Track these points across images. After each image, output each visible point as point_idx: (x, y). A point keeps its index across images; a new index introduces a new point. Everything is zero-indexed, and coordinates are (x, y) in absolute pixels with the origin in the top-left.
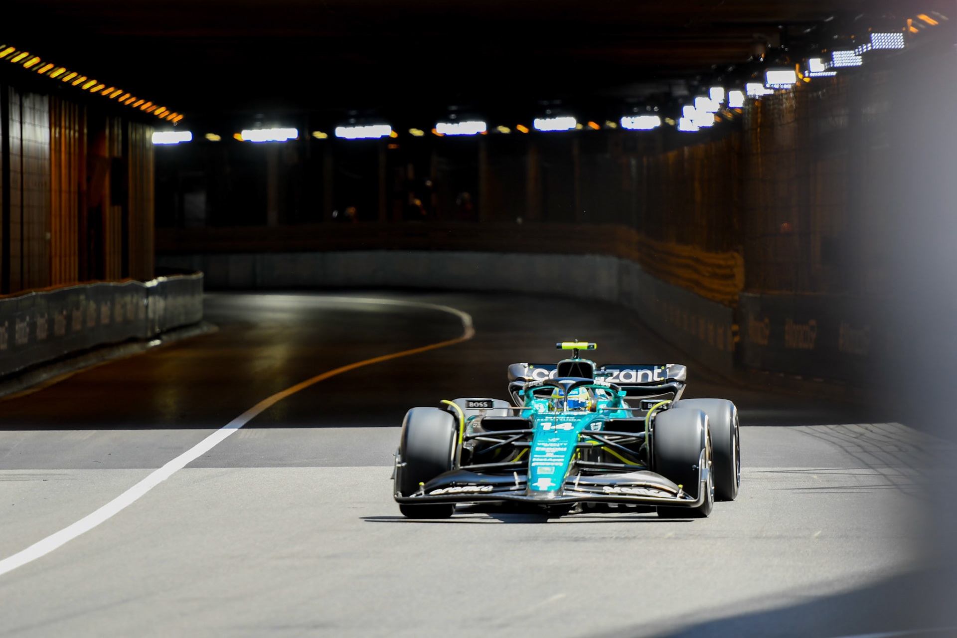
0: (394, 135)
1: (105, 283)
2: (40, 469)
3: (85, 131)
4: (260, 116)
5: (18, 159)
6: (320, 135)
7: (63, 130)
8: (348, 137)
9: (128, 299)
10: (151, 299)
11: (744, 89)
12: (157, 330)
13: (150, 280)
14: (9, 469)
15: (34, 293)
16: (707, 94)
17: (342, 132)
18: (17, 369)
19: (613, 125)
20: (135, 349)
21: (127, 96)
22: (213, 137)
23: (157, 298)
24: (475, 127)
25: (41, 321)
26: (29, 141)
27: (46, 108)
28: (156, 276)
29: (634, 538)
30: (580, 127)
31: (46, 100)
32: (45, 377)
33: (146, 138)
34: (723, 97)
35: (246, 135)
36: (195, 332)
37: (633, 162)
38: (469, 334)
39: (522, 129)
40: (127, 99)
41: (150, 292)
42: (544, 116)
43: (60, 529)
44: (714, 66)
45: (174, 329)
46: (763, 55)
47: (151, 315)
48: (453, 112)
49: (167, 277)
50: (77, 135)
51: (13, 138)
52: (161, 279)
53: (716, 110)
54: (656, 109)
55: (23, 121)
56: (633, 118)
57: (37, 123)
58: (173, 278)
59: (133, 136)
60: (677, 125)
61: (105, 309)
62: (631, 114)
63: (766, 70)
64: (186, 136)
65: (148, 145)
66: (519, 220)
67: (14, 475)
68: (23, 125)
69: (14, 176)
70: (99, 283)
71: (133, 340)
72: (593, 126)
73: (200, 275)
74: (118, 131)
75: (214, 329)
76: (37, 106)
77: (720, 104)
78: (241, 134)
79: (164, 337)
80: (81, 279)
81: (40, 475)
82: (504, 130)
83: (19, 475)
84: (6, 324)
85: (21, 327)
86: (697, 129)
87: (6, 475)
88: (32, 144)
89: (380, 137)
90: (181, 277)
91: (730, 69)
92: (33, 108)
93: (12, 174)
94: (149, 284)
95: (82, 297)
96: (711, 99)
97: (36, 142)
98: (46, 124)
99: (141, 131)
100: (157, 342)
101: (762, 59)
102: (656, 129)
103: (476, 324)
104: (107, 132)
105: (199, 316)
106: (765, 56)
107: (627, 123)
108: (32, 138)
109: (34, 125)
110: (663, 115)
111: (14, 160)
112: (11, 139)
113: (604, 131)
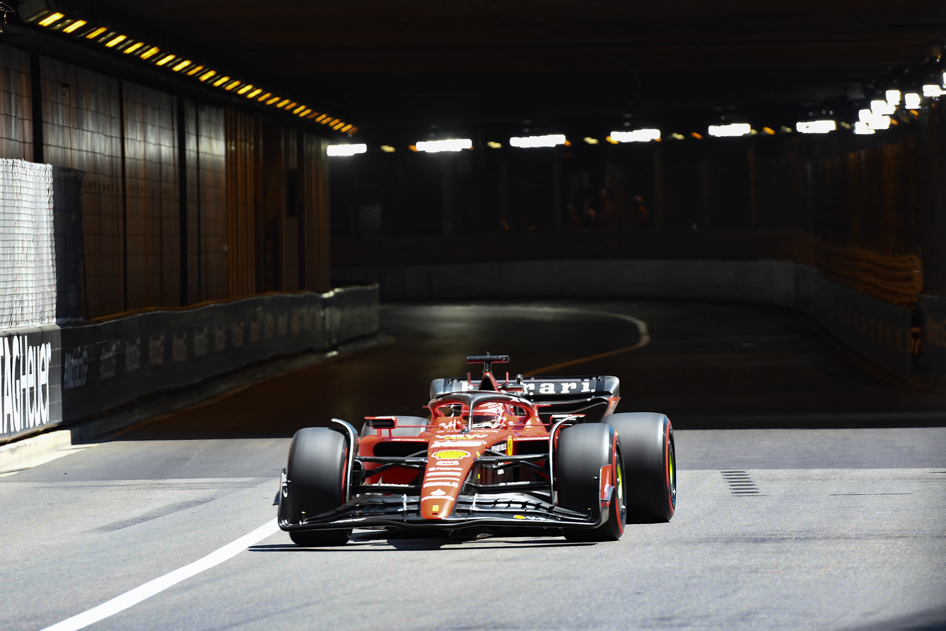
0: (568, 143)
1: (282, 295)
2: (220, 477)
3: (261, 143)
4: (433, 127)
5: (195, 171)
6: (495, 145)
7: (239, 143)
8: (522, 147)
9: (305, 310)
10: (327, 311)
11: (920, 92)
12: (334, 341)
13: (327, 291)
14: (190, 478)
15: (212, 305)
16: (883, 97)
17: (516, 142)
18: (196, 381)
19: (788, 130)
20: (313, 359)
21: (302, 108)
22: (388, 149)
23: (334, 309)
24: (649, 135)
25: (219, 333)
26: (206, 153)
27: (222, 121)
28: (332, 288)
29: (814, 538)
30: (754, 132)
31: (221, 112)
32: (223, 388)
33: (321, 150)
34: (899, 99)
35: (421, 146)
36: (372, 343)
37: (809, 167)
38: (645, 340)
39: (697, 136)
40: (302, 111)
41: (327, 303)
42: (719, 123)
43: (241, 536)
44: (890, 69)
45: (350, 341)
46: (939, 57)
47: (328, 326)
48: (627, 120)
49: (344, 288)
50: (252, 147)
51: (190, 150)
52: (337, 290)
53: (892, 113)
54: (831, 113)
55: (199, 134)
56: (808, 123)
57: (213, 136)
58: (348, 289)
59: (309, 148)
60: (853, 128)
61: (282, 321)
62: (806, 119)
63: (943, 71)
64: (361, 148)
65: (323, 157)
66: (695, 227)
67: (195, 484)
68: (199, 138)
69: (190, 189)
70: (276, 294)
71: (311, 351)
72: (769, 131)
73: (377, 286)
74: (293, 144)
75: (391, 340)
76: (213, 119)
77: (896, 106)
78: (415, 145)
79: (342, 348)
80: (259, 291)
81: (221, 483)
82: (680, 137)
83: (199, 483)
84: (185, 336)
85: (199, 338)
86: (873, 132)
87: (186, 484)
88: (208, 156)
89: (554, 146)
90: (358, 288)
91: (907, 71)
92: (209, 121)
93: (189, 188)
94: (326, 295)
95: (259, 309)
96: (886, 101)
97: (212, 154)
98: (222, 137)
99: (316, 143)
100: (335, 353)
101: (938, 60)
102: (831, 132)
103: (650, 331)
104: (283, 144)
105: (375, 327)
106: (942, 57)
107: (803, 127)
108: (208, 151)
109: (210, 138)
110: (837, 118)
111: (191, 173)
112: (187, 152)
113: (779, 135)
